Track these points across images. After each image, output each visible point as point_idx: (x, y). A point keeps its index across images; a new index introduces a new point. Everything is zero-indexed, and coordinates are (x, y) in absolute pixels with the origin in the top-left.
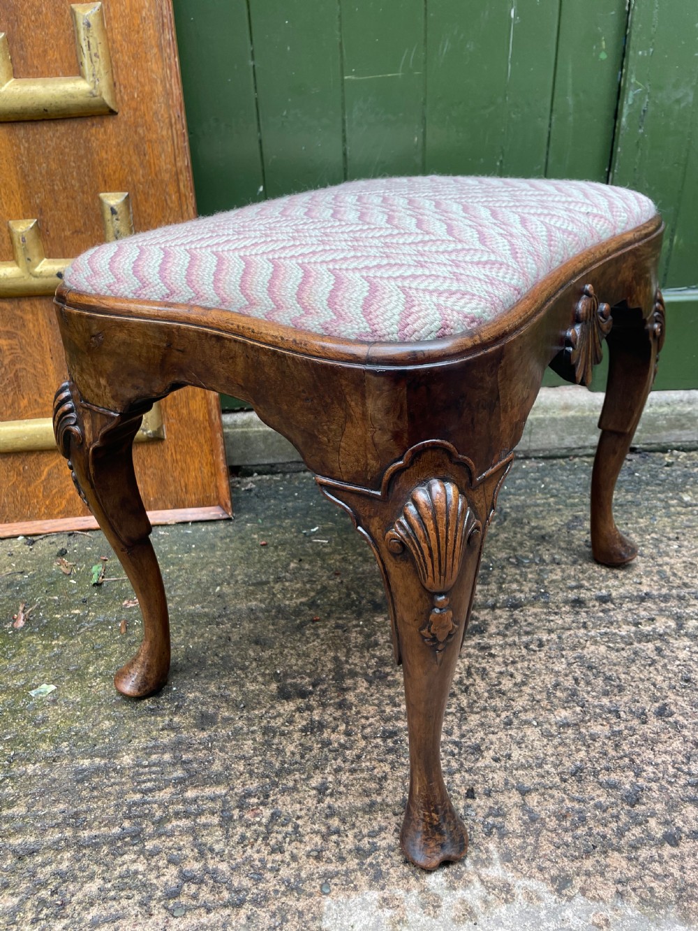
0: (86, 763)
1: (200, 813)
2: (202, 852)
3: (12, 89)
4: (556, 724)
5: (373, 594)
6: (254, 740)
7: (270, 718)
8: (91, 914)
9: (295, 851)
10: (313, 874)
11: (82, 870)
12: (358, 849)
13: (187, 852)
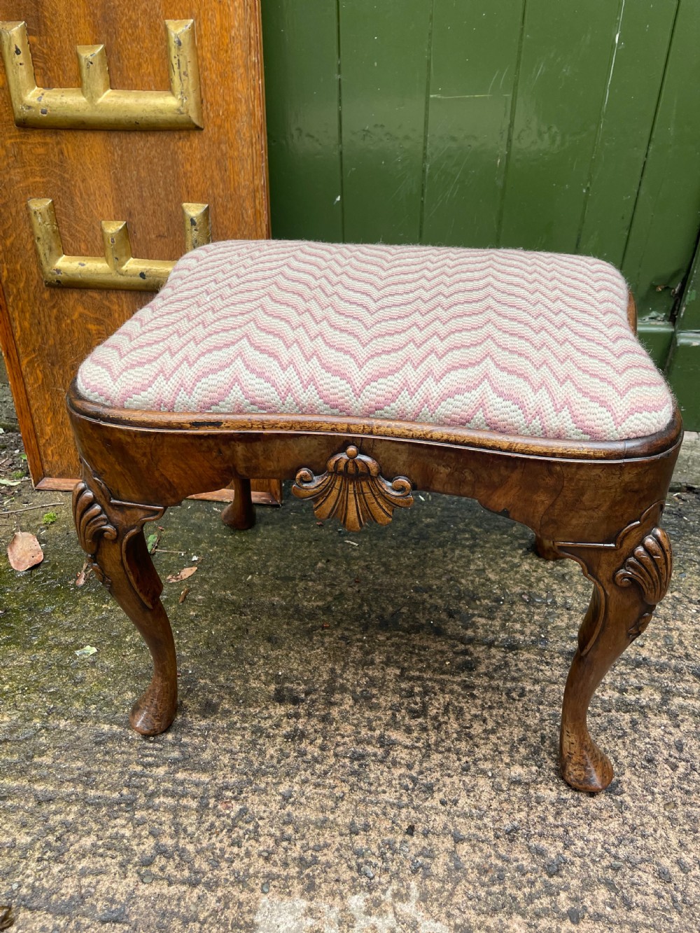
0: (106, 727)
1: (184, 795)
2: (178, 830)
3: (107, 101)
4: (509, 779)
5: (383, 609)
6: (243, 736)
7: (262, 718)
8: (82, 865)
9: (250, 848)
10: (258, 872)
11: (83, 824)
12: (302, 859)
13: (165, 828)
